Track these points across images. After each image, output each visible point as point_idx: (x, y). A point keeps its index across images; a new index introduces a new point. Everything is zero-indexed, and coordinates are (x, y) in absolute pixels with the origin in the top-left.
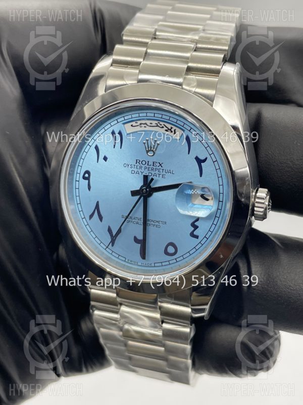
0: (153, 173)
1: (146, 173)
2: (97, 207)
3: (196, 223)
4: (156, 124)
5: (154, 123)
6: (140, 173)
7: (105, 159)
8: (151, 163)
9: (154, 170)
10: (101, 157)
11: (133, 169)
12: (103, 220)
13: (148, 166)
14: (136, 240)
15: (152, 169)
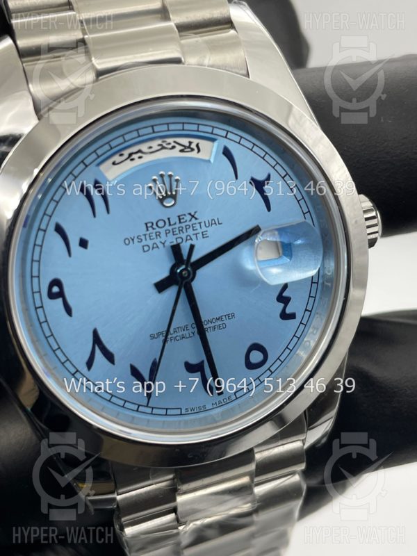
0: (184, 236)
1: (171, 240)
2: (97, 340)
3: (285, 294)
4: (159, 145)
5: (155, 144)
6: (160, 246)
7: (83, 243)
8: (174, 220)
9: (184, 230)
10: (74, 243)
11: (144, 243)
12: (116, 358)
13: (170, 228)
14: (191, 368)
15: (181, 230)
